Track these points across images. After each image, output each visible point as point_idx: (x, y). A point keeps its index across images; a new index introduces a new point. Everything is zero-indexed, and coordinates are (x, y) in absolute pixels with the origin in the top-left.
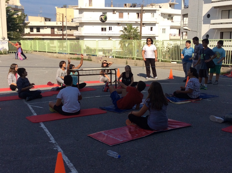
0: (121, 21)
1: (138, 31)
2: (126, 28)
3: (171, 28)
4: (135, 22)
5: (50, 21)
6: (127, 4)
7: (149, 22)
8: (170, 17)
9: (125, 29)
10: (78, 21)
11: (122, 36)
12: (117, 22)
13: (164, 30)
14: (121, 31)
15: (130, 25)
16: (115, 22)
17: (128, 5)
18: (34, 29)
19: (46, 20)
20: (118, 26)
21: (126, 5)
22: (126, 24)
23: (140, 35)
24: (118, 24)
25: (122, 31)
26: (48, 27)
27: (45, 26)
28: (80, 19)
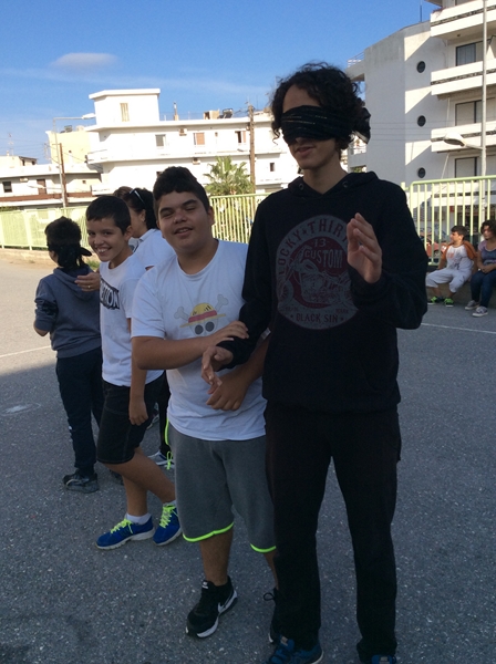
0: (202, 153)
1: (245, 173)
2: (216, 166)
5: (34, 163)
6: (211, 112)
7: (267, 152)
9: (215, 170)
11: (209, 188)
12: (192, 155)
14: (205, 175)
16: (187, 156)
17: (214, 114)
19: (24, 160)
20: (195, 164)
21: (207, 115)
22: (216, 158)
23: (252, 182)
24: (195, 160)
25: (208, 175)
26: (30, 177)
27: (23, 177)
28: (103, 155)
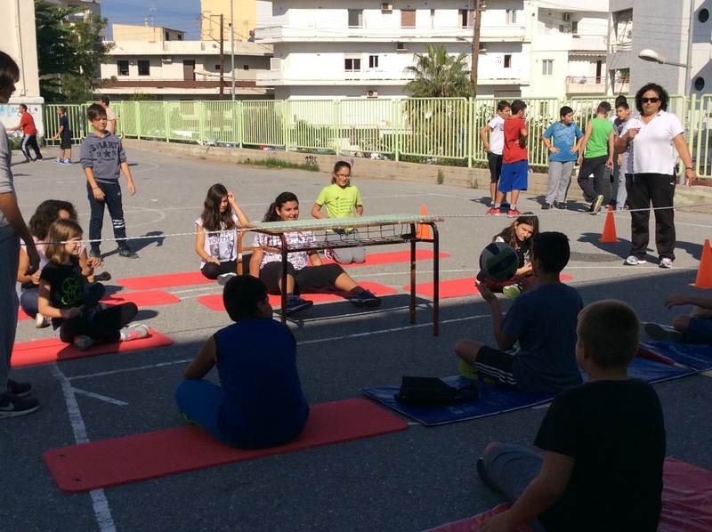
0: (410, 37)
1: (464, 69)
2: (426, 58)
3: (571, 58)
4: (454, 40)
5: (180, 38)
7: (500, 40)
8: (568, 21)
9: (424, 62)
10: (269, 37)
11: (413, 86)
12: (395, 40)
13: (547, 63)
14: (409, 68)
15: (441, 48)
16: (389, 40)
18: (130, 66)
19: (168, 35)
20: (399, 52)
22: (426, 46)
23: (472, 81)
24: (400, 47)
25: (413, 68)
26: (174, 58)
27: (165, 57)
28: (275, 33)
